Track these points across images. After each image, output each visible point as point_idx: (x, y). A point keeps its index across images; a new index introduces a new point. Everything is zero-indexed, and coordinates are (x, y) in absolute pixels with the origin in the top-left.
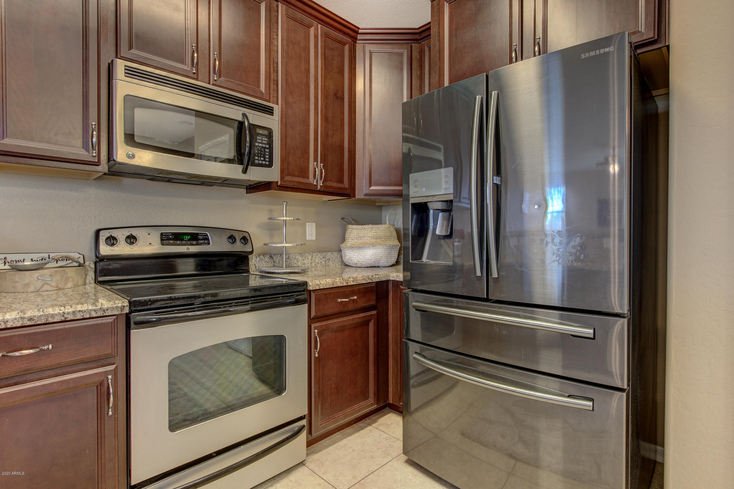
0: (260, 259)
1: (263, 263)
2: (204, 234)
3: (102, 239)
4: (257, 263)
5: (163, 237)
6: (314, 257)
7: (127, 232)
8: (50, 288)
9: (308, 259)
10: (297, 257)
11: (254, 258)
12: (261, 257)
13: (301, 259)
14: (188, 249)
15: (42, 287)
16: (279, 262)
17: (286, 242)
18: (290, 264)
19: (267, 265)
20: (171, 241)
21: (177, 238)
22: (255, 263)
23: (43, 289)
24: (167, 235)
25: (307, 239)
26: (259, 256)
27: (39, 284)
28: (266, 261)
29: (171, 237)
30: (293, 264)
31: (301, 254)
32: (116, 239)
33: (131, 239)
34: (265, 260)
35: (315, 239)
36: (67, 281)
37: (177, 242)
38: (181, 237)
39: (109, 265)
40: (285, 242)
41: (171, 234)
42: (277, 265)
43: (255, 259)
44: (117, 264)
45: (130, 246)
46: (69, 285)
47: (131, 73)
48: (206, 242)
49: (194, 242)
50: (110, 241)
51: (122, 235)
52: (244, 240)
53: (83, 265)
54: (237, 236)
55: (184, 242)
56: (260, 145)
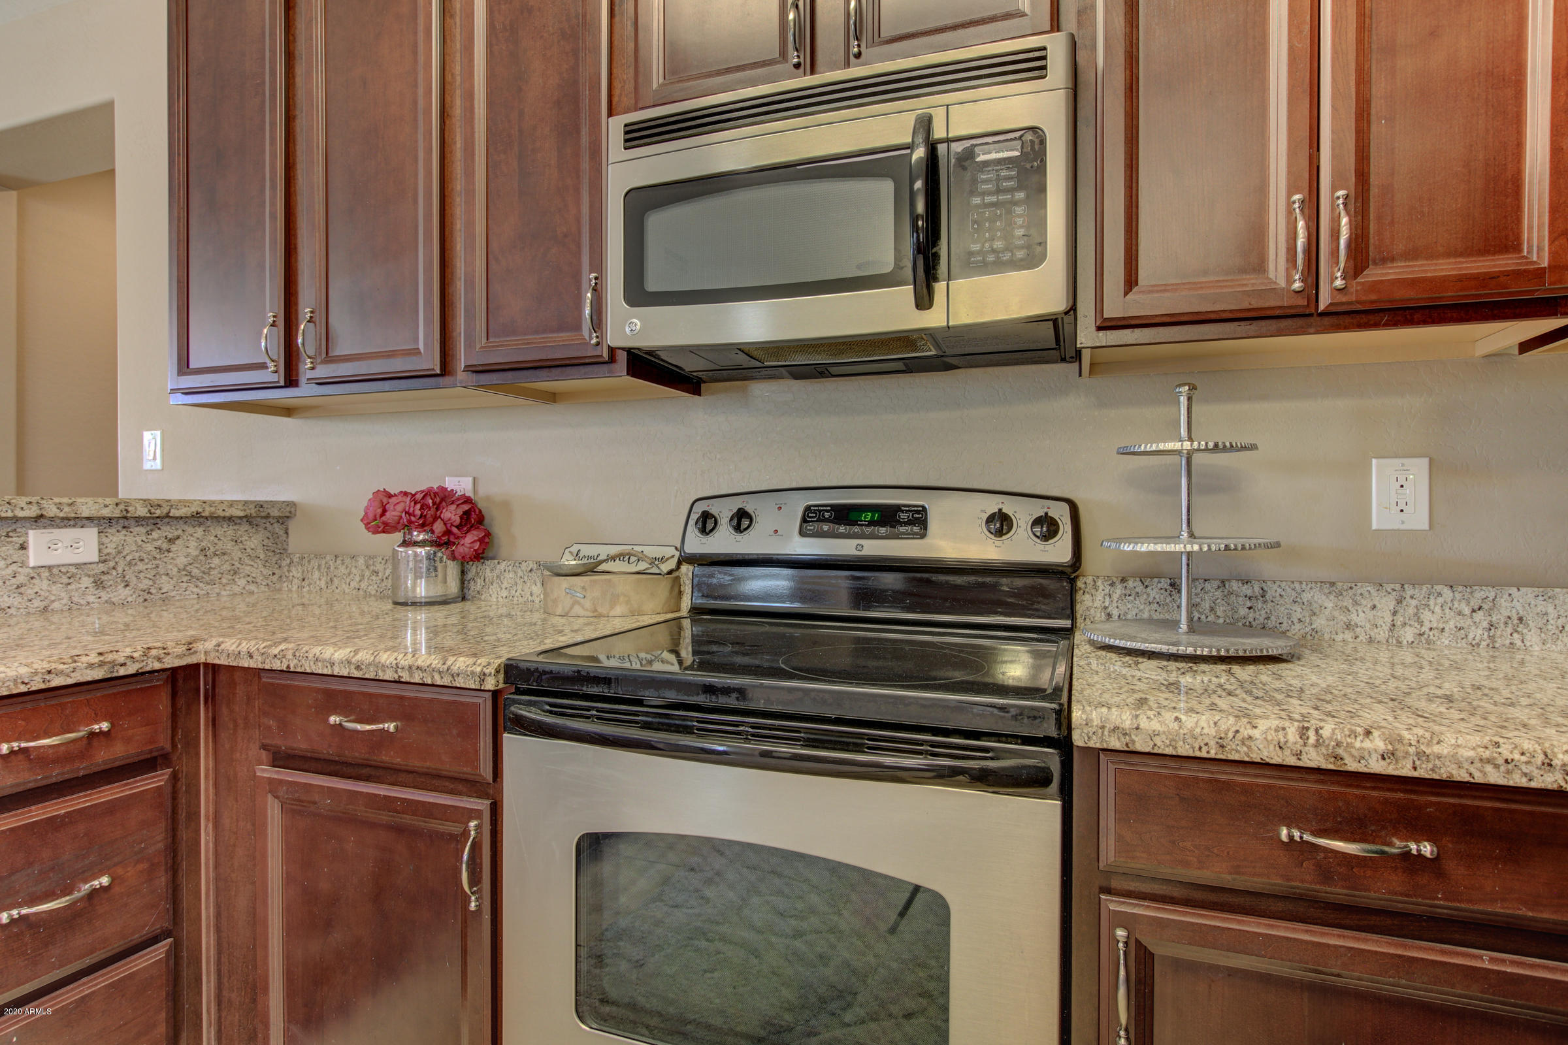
0: (1128, 592)
1: (1142, 607)
2: (916, 509)
3: (694, 520)
4: (1115, 605)
5: (808, 516)
6: (1414, 602)
7: (735, 504)
8: (582, 613)
9: (1374, 607)
10: (1306, 596)
11: (1101, 587)
12: (1131, 583)
13: (1330, 605)
14: (859, 547)
15: (571, 608)
16: (1212, 609)
17: (1192, 535)
18: (1268, 618)
19: (1156, 616)
20: (824, 527)
21: (844, 517)
22: (1107, 604)
23: (573, 613)
24: (820, 511)
25: (1374, 527)
26: (1123, 580)
27: (569, 604)
28: (1151, 599)
29: (827, 515)
30: (1285, 620)
31: (1333, 584)
32: (715, 520)
33: (741, 520)
34: (1148, 595)
35: (1426, 527)
36: (614, 601)
37: (838, 529)
38: (853, 515)
39: (710, 575)
40: (1185, 534)
41: (829, 508)
42: (1203, 617)
43: (1107, 591)
44: (725, 574)
45: (739, 537)
46: (618, 610)
47: (636, 136)
48: (916, 529)
49: (883, 530)
50: (707, 523)
51: (724, 511)
52: (1047, 527)
53: (670, 572)
54: (1023, 514)
55: (856, 529)
56: (988, 199)
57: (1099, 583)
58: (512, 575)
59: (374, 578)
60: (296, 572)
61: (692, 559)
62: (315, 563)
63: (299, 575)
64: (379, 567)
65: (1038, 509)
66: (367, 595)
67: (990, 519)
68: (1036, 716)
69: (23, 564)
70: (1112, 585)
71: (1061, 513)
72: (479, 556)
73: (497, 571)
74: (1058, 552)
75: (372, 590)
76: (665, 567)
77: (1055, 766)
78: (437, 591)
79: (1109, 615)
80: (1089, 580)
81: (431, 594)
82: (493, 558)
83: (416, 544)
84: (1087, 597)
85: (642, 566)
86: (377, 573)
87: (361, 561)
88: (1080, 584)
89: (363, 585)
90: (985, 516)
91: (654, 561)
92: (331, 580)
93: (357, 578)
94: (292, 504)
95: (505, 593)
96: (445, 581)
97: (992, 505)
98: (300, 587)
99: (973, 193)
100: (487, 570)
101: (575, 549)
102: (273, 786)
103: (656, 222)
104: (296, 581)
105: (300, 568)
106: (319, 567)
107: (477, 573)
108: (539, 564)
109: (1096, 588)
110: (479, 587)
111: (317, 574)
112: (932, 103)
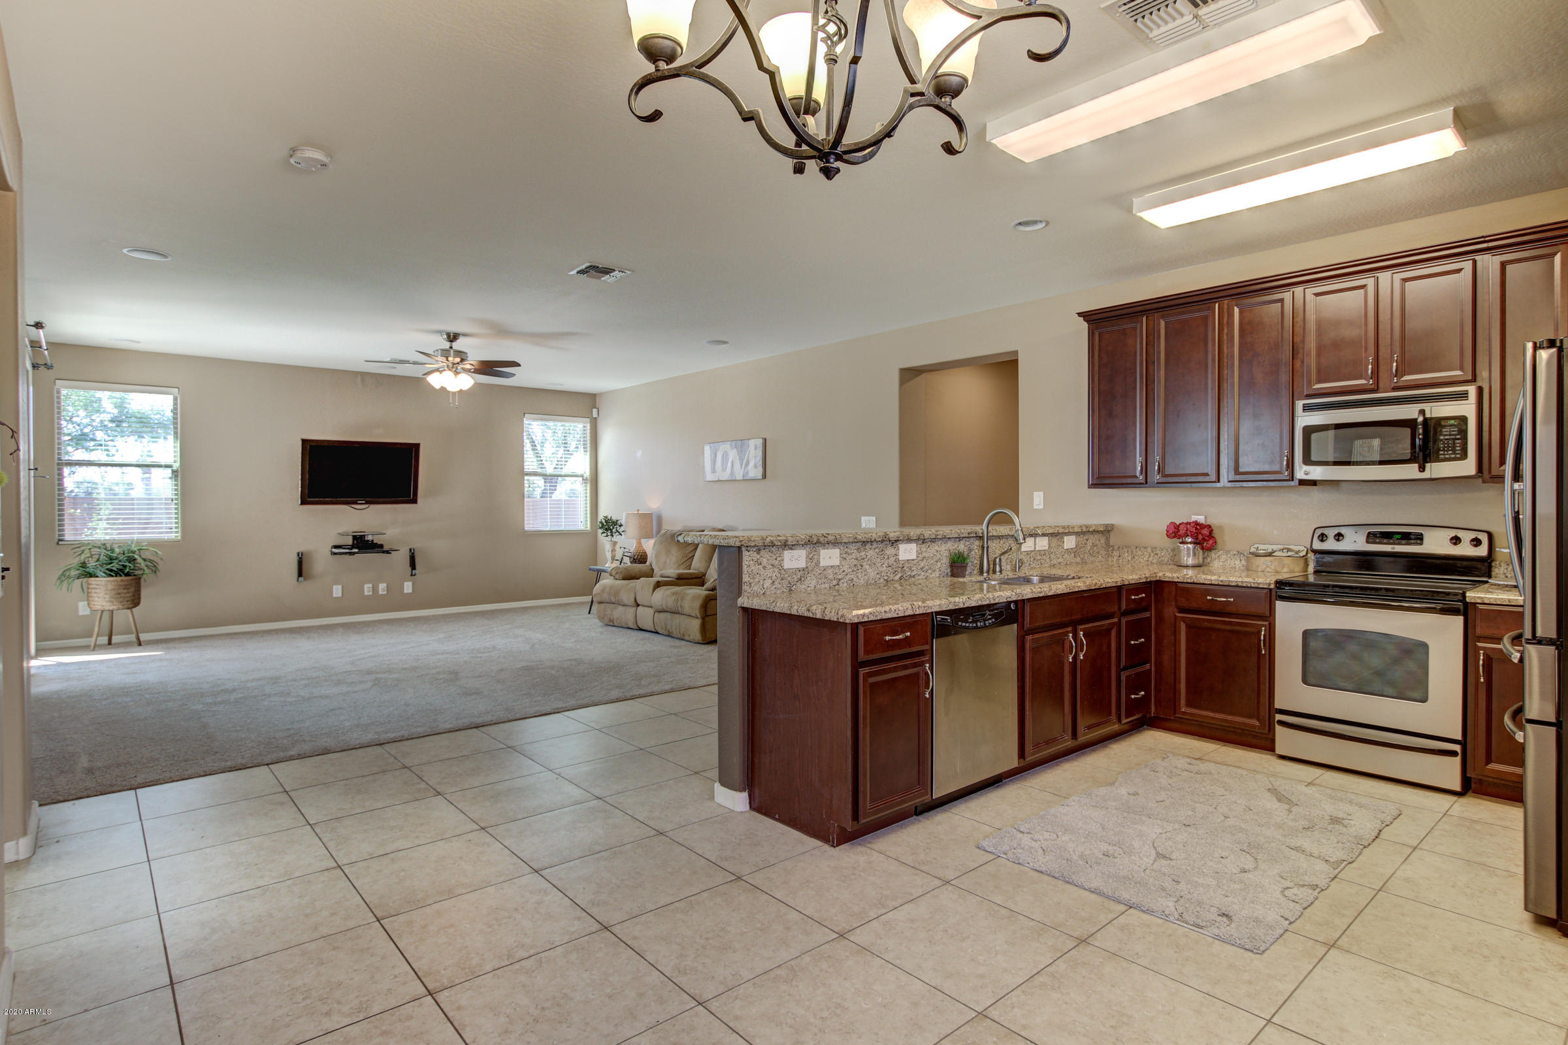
2: (1418, 534)
3: (1316, 535)
4: (1509, 573)
5: (1370, 536)
7: (1336, 531)
8: (1270, 571)
11: (1503, 566)
14: (1393, 548)
15: (1265, 569)
20: (1377, 540)
21: (1387, 536)
22: (1505, 572)
23: (1266, 570)
24: (1375, 534)
27: (1264, 567)
29: (1378, 535)
32: (1326, 536)
33: (1339, 537)
36: (1283, 567)
37: (1383, 541)
38: (1390, 536)
39: (1323, 558)
41: (1379, 533)
43: (1505, 567)
44: (1331, 558)
45: (1338, 543)
46: (1285, 570)
47: (1306, 408)
48: (1418, 541)
49: (1403, 542)
50: (1323, 538)
51: (1331, 533)
52: (1477, 542)
53: (1303, 556)
54: (1467, 536)
55: (1391, 541)
56: (1446, 437)
57: (1502, 564)
58: (1225, 556)
59: (1156, 556)
60: (1116, 553)
61: (1315, 552)
62: (1125, 550)
63: (1118, 554)
64: (1158, 552)
65: (1473, 535)
66: (1152, 563)
67: (1452, 539)
68: (1456, 594)
69: (1063, 548)
70: (1508, 565)
71: (1484, 538)
72: (1210, 549)
73: (1218, 554)
74: (1482, 551)
75: (1155, 561)
76: (1302, 554)
77: (1462, 608)
78: (1196, 562)
79: (1507, 577)
80: (1497, 563)
81: (1194, 563)
82: (1215, 549)
83: (1187, 543)
84: (1496, 569)
85: (1290, 554)
86: (1157, 554)
87: (1149, 549)
88: (1493, 564)
89: (1150, 559)
90: (1449, 538)
91: (1297, 552)
92: (1134, 557)
93: (1147, 556)
94: (1113, 525)
95: (1221, 564)
96: (1198, 558)
97: (1453, 533)
98: (1118, 560)
99: (1441, 435)
100: (1213, 554)
101: (1256, 546)
102: (1183, 619)
103: (1314, 436)
104: (1115, 557)
105: (1118, 552)
106: (1128, 551)
107: (1208, 555)
108: (1238, 552)
109: (1500, 566)
110: (1208, 561)
111: (1126, 554)
112: (1426, 406)
